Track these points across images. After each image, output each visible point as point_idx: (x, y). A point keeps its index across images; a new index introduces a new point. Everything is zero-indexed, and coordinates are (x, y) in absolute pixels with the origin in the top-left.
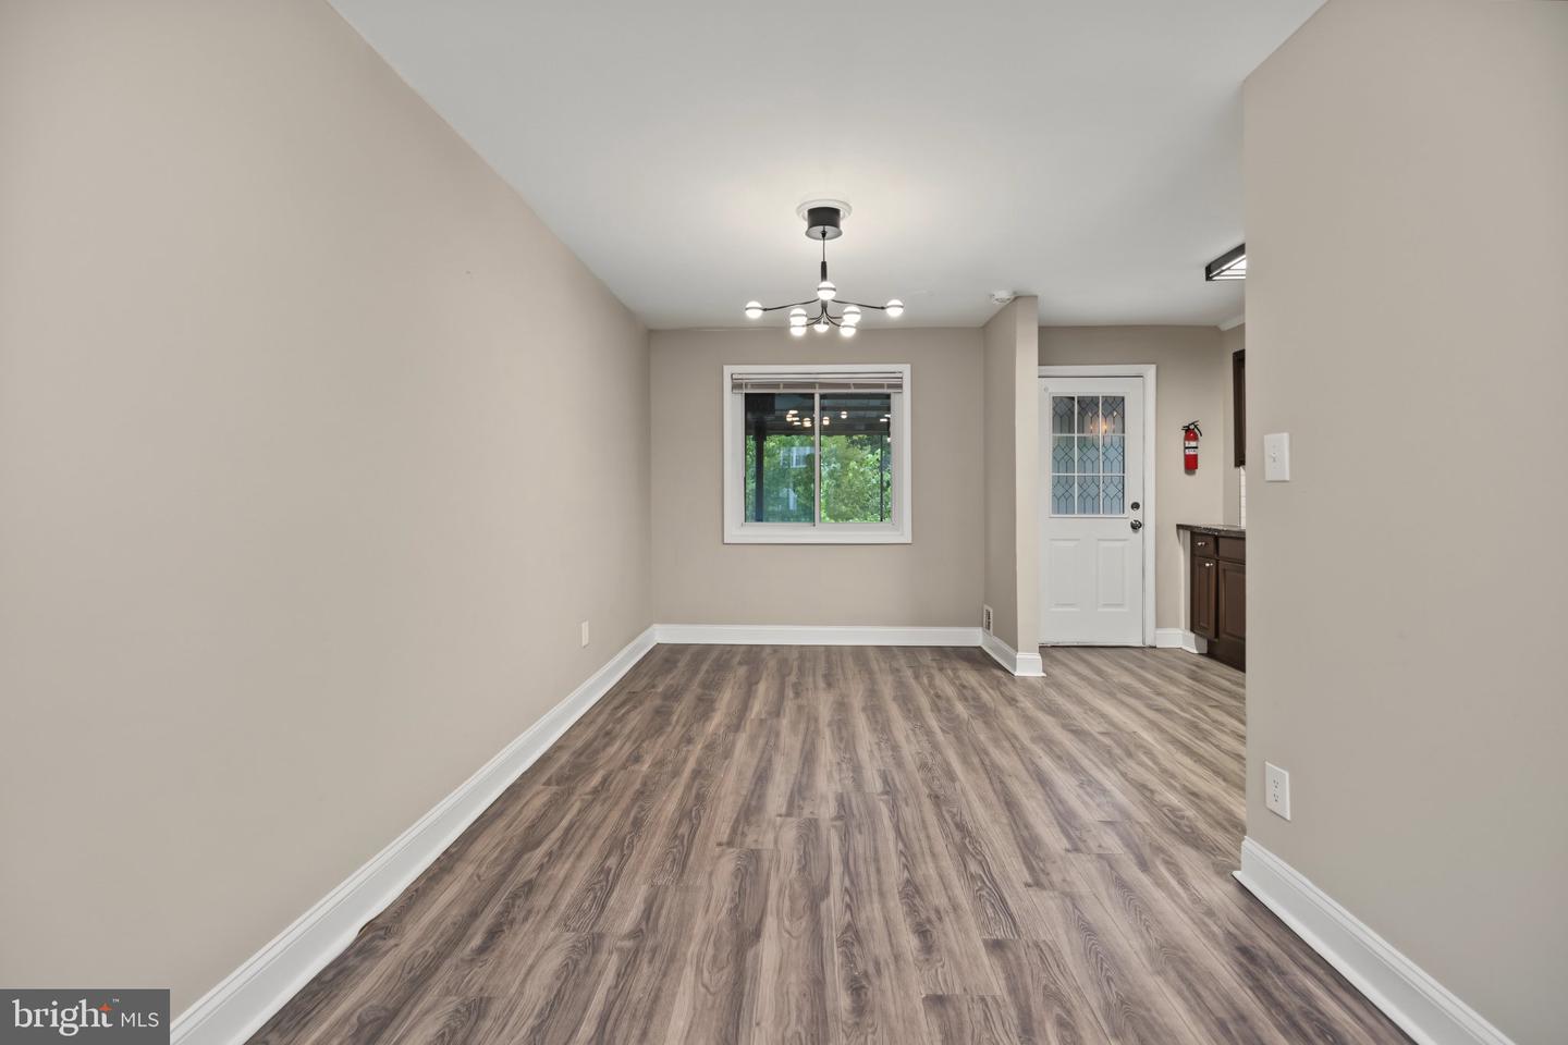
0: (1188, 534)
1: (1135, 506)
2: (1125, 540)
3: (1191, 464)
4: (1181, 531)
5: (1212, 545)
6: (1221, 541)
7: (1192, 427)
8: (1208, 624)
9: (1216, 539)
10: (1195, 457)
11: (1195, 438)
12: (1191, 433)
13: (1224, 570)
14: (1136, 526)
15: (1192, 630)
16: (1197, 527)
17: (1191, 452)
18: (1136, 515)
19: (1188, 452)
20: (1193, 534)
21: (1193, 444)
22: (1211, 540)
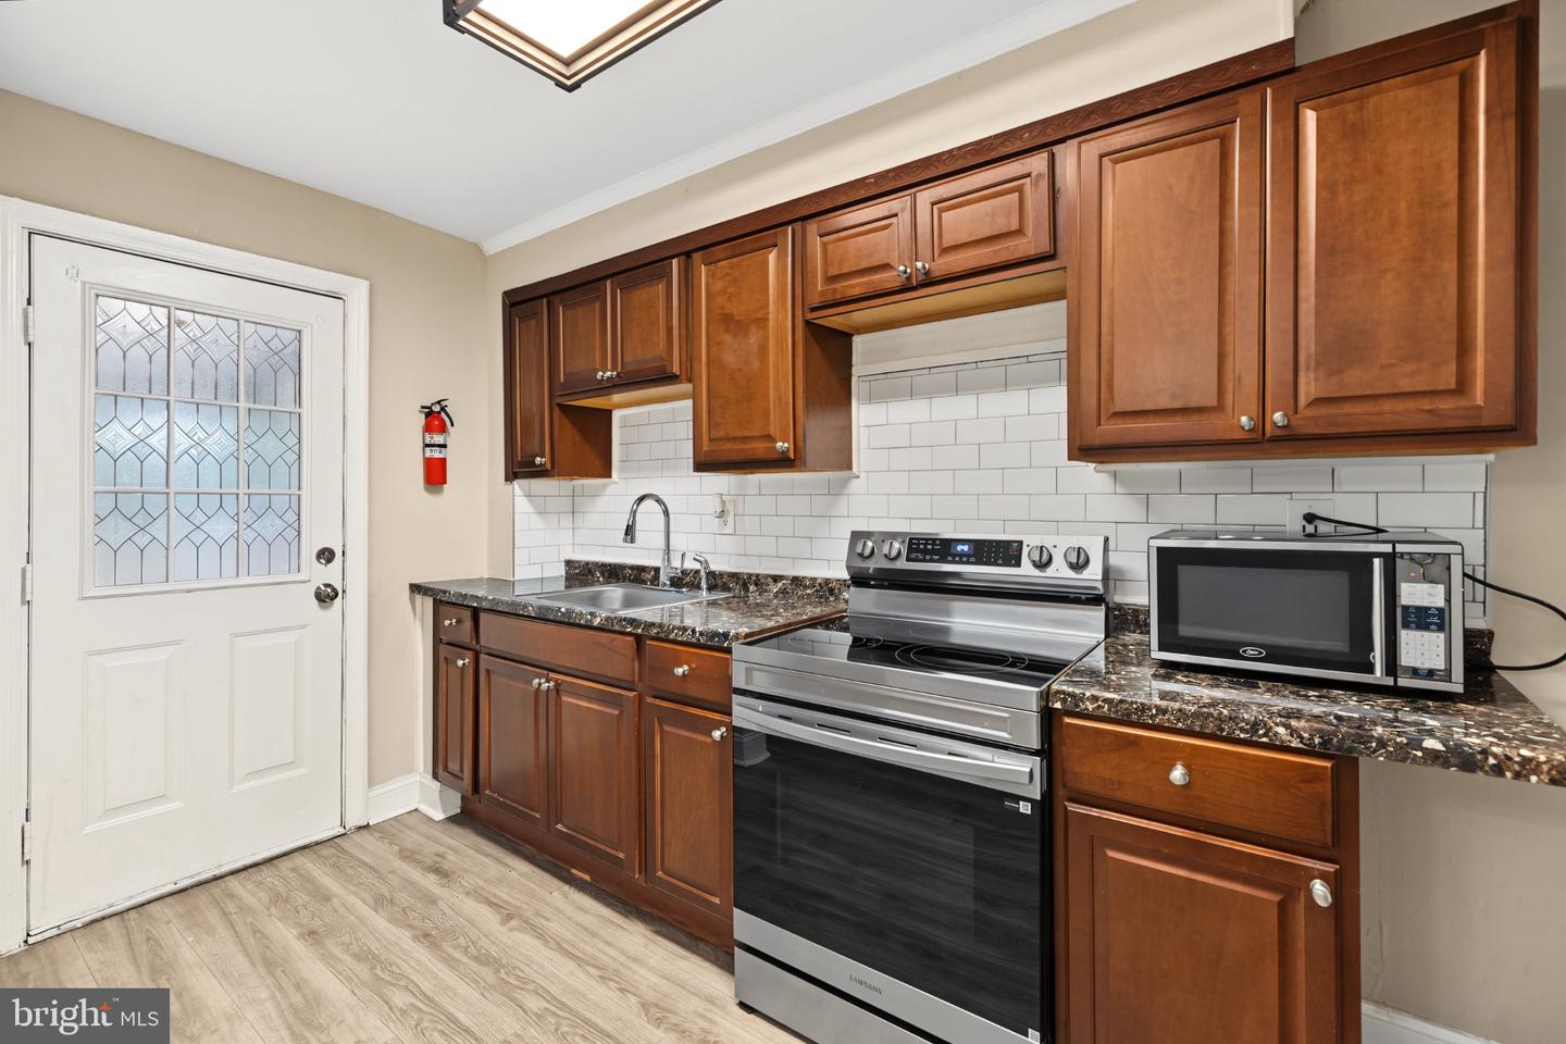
0: (429, 602)
1: (326, 555)
2: (304, 627)
3: (435, 474)
4: (418, 598)
5: (468, 624)
6: (483, 617)
7: (437, 408)
8: (462, 771)
9: (476, 612)
10: (443, 461)
11: (443, 429)
12: (436, 419)
13: (488, 672)
14: (326, 596)
15: (435, 776)
16: (445, 592)
17: (436, 454)
18: (330, 574)
19: (429, 453)
20: (437, 603)
21: (438, 439)
22: (467, 614)
